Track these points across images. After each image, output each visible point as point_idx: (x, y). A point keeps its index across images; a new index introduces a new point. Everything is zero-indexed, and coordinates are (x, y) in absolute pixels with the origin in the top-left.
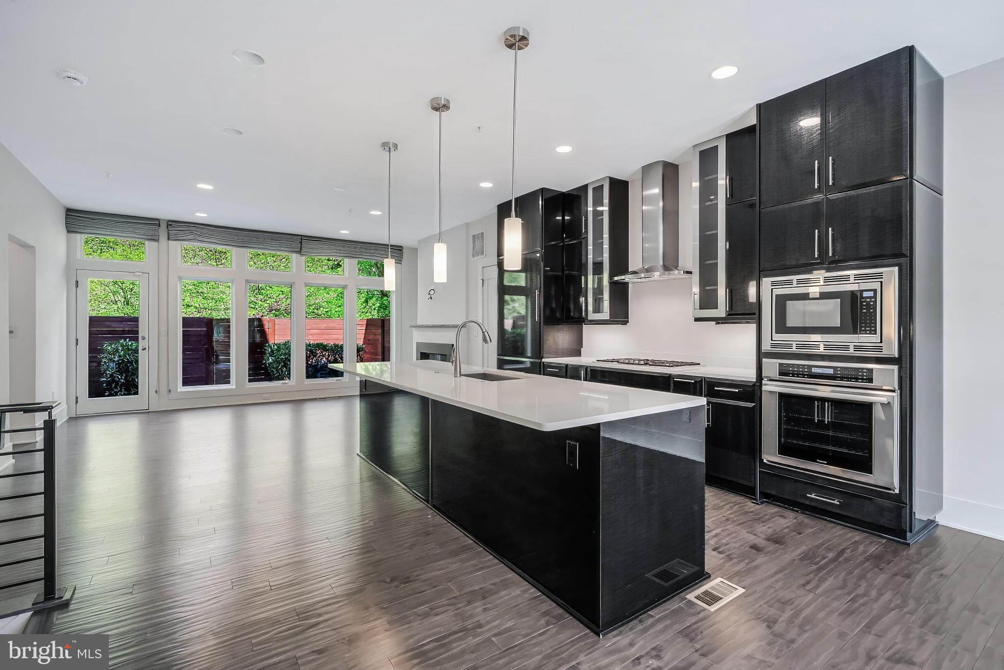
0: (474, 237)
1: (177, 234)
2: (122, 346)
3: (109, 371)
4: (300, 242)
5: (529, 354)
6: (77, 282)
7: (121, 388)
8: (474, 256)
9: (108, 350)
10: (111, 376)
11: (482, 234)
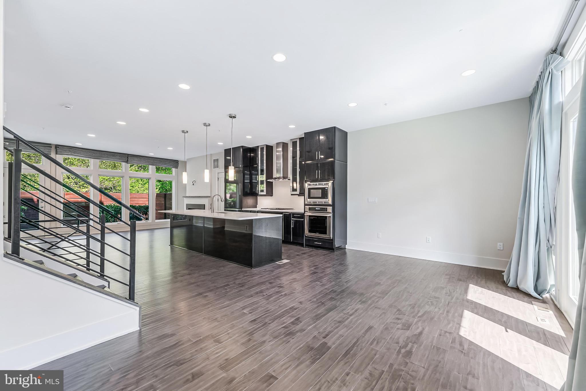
0: (214, 160)
1: (61, 152)
4: (127, 157)
5: (238, 207)
6: (4, 174)
8: (214, 168)
11: (218, 159)
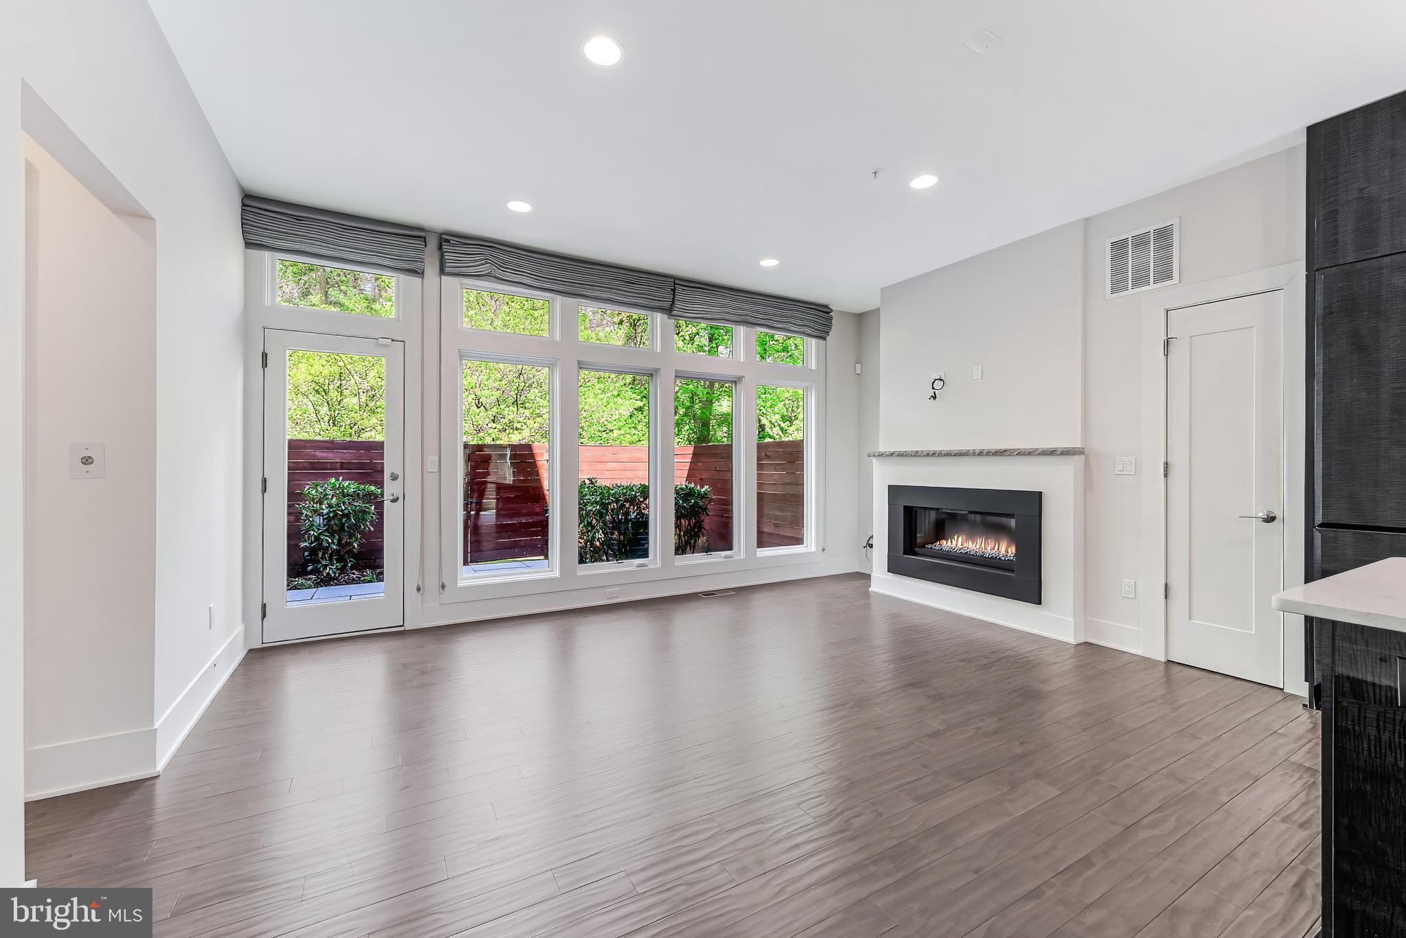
0: (1120, 244)
1: (459, 262)
2: (334, 488)
3: (313, 530)
4: (672, 290)
6: (265, 356)
7: (331, 560)
8: (1117, 289)
9: (312, 494)
10: (317, 538)
11: (1164, 235)
